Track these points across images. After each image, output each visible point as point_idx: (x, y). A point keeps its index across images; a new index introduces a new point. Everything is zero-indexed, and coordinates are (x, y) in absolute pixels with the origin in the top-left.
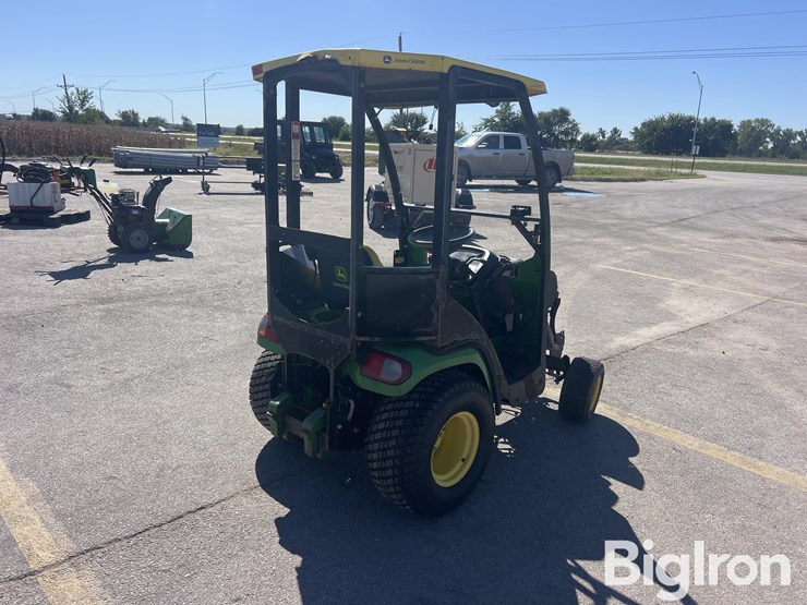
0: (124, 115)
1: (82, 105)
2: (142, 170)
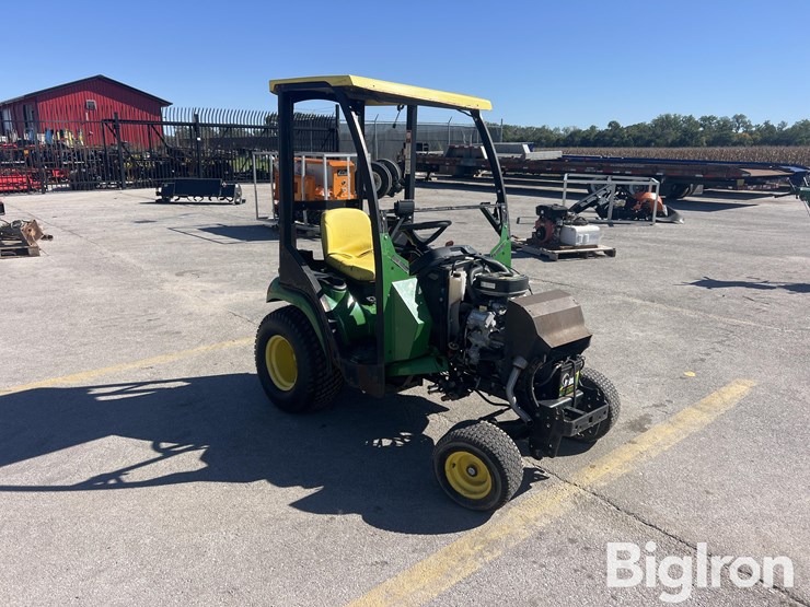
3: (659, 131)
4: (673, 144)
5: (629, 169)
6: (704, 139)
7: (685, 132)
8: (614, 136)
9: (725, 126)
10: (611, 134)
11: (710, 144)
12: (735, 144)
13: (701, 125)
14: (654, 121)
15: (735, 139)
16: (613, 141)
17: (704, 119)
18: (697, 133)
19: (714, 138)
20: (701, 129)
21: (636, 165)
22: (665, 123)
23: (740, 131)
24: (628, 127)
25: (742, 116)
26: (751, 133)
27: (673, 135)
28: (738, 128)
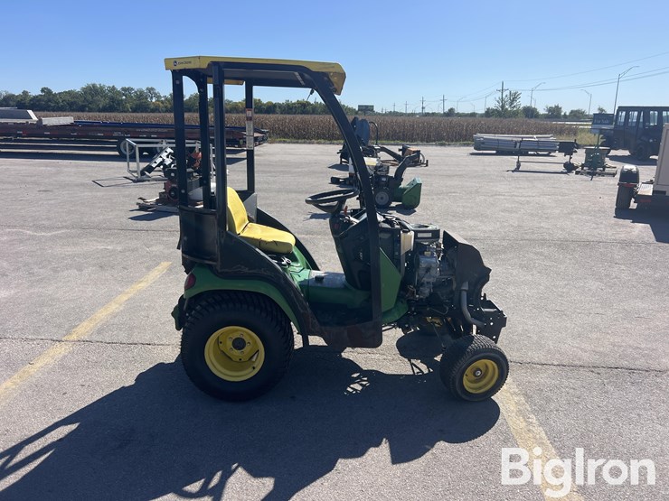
0: (550, 110)
1: (511, 103)
2: (494, 152)
3: (89, 97)
4: (104, 110)
5: (144, 133)
6: (128, 105)
7: (112, 99)
8: (49, 101)
9: (141, 95)
10: (46, 99)
11: (134, 110)
12: (153, 111)
13: (124, 95)
14: (83, 89)
15: (152, 107)
16: (50, 106)
17: (123, 89)
18: (122, 100)
19: (136, 105)
20: (124, 97)
21: (160, 130)
22: (93, 91)
23: (154, 100)
24: (60, 93)
25: (152, 89)
26: (162, 102)
27: (103, 103)
28: (152, 98)
